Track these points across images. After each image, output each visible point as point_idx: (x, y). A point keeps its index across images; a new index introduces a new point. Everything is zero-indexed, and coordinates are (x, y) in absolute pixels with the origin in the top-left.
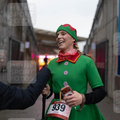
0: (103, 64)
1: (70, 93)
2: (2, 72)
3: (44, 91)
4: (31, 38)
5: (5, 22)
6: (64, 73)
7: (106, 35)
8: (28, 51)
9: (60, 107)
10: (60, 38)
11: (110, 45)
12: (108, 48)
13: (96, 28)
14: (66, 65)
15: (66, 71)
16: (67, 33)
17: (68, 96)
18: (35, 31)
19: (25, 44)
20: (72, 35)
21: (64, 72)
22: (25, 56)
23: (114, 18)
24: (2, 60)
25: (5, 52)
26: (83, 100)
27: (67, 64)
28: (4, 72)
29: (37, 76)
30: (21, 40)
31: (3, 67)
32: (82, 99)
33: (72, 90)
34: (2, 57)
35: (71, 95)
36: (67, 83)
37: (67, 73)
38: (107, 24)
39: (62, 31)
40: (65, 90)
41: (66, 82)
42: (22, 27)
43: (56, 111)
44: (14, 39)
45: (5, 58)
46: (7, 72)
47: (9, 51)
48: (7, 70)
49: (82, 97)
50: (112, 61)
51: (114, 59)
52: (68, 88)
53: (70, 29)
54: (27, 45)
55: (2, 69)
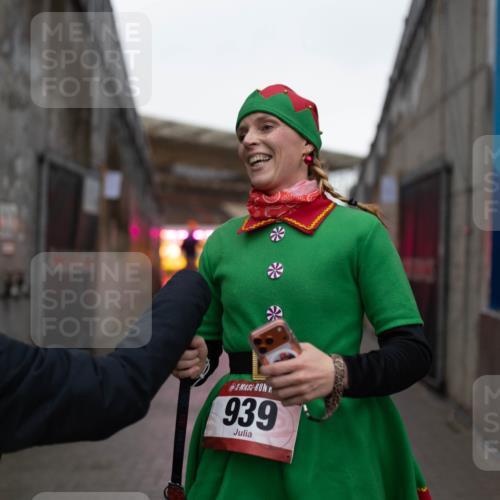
0: (430, 263)
1: (286, 349)
2: (7, 295)
3: (182, 364)
4: (127, 154)
5: (20, 88)
6: (269, 273)
8: (115, 210)
9: (256, 412)
10: (254, 144)
11: (458, 184)
12: (449, 196)
13: (400, 117)
14: (278, 239)
15: (275, 264)
16: (277, 120)
17: (277, 361)
18: (145, 126)
19: (101, 181)
20: (300, 130)
21: (271, 268)
22: (102, 230)
24: (8, 248)
25: (19, 216)
26: (336, 377)
27: (282, 236)
28: (17, 298)
29: (154, 306)
30: (88, 165)
31: (10, 275)
32: (332, 376)
33: (294, 337)
34: (7, 235)
35: (291, 357)
36: (279, 312)
37: (282, 271)
38: (444, 99)
39: (260, 115)
40: (269, 337)
41: (278, 308)
42: (89, 111)
43: (242, 429)
44: (59, 160)
45: (21, 237)
46: (27, 296)
47: (38, 209)
48: (29, 289)
49: (336, 367)
50: (468, 253)
51: (475, 244)
52: (279, 330)
53: (290, 104)
54: (113, 185)
55: (8, 285)
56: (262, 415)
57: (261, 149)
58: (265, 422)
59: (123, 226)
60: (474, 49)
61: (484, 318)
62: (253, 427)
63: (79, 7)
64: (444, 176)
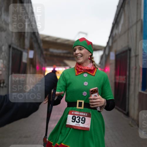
0: (125, 77)
4: (35, 45)
5: (4, 26)
7: (128, 42)
8: (32, 61)
9: (80, 120)
11: (133, 54)
12: (130, 58)
13: (116, 34)
18: (41, 37)
19: (28, 53)
21: (85, 83)
22: (28, 67)
23: (137, 22)
25: (3, 63)
28: (2, 87)
30: (24, 49)
31: (1, 80)
36: (86, 93)
38: (128, 29)
42: (24, 32)
43: (77, 123)
44: (15, 47)
45: (4, 69)
47: (9, 61)
50: (135, 74)
51: (138, 72)
54: (31, 54)
56: (82, 120)
57: (80, 55)
58: (83, 122)
59: (34, 66)
60: (137, 15)
61: (140, 93)
62: (80, 123)
63: (22, 2)
64: (128, 52)
